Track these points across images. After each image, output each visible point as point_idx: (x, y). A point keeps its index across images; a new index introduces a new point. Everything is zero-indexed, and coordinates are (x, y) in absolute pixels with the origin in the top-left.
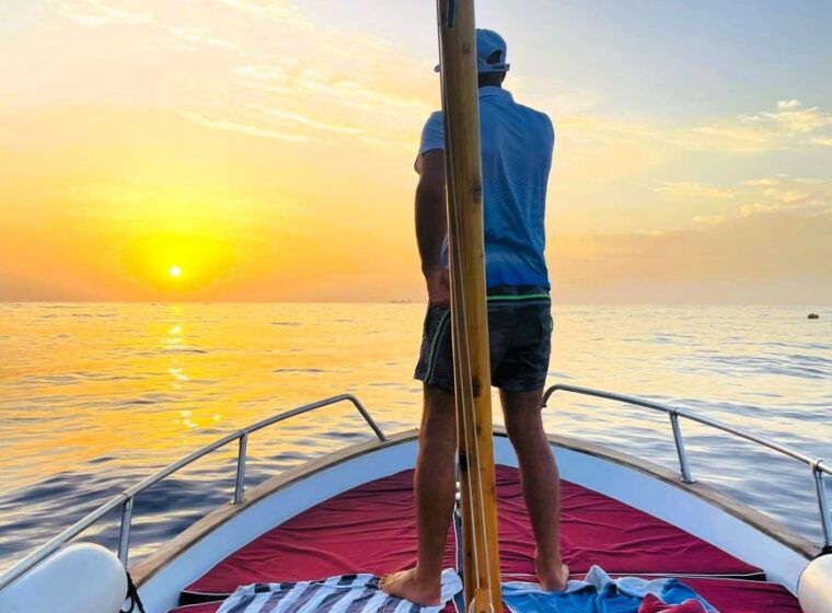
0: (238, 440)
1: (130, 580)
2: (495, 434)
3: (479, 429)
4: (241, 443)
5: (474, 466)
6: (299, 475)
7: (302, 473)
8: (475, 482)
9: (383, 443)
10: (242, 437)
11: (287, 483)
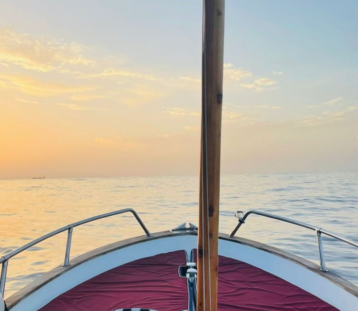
0: (68, 230)
1: (5, 305)
2: (220, 238)
3: (211, 235)
4: (69, 232)
5: (206, 256)
6: (100, 253)
7: (102, 252)
8: (207, 264)
9: (149, 238)
10: (69, 229)
11: (94, 256)
